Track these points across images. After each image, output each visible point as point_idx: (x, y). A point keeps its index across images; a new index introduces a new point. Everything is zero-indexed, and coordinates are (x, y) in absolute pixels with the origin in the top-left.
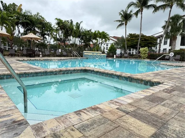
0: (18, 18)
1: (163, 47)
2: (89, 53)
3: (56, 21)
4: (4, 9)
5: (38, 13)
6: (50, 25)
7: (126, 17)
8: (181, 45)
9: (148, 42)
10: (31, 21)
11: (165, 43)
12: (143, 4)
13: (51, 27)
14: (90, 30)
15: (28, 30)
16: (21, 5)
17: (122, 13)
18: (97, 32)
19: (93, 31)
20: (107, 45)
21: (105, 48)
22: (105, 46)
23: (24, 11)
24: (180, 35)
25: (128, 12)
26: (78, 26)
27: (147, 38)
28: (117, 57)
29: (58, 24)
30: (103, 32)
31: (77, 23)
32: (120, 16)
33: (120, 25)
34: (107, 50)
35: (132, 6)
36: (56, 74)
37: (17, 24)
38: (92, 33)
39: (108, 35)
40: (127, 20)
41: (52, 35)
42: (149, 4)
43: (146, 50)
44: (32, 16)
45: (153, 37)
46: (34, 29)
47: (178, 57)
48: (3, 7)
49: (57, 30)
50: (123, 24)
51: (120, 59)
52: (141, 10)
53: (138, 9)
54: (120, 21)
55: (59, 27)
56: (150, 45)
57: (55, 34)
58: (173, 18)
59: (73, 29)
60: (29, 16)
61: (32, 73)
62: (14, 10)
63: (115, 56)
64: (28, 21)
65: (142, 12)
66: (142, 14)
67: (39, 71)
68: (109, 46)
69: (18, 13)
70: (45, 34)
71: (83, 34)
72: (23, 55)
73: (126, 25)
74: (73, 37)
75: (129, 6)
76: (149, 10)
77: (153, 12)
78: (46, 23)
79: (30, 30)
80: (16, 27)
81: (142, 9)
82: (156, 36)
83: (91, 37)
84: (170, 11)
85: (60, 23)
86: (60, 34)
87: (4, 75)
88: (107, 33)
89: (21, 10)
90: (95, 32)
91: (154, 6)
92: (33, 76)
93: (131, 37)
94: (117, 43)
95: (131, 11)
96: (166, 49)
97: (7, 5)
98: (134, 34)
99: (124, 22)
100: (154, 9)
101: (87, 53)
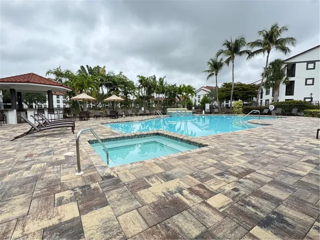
0: (102, 80)
1: (265, 97)
2: (173, 110)
3: (138, 79)
4: (89, 73)
5: (121, 72)
6: (133, 83)
7: (216, 67)
8: (286, 95)
9: (247, 92)
10: (114, 82)
11: (267, 93)
12: (234, 51)
13: (133, 86)
14: (175, 85)
15: (111, 90)
16: (105, 67)
17: (211, 62)
18: (182, 87)
19: (178, 86)
20: (199, 97)
21: (197, 101)
22: (197, 98)
23: (107, 73)
24: (283, 83)
25: (218, 61)
26: (161, 81)
27: (246, 87)
28: (206, 113)
29: (141, 81)
30: (189, 86)
31: (160, 79)
32: (209, 65)
33: (210, 76)
34: (199, 103)
35: (222, 54)
36: (132, 138)
37: (101, 85)
38: (177, 87)
39: (194, 89)
40: (217, 69)
41: (134, 94)
42: (242, 50)
43: (240, 103)
44: (114, 77)
45: (254, 85)
46: (117, 89)
47: (279, 110)
48: (89, 71)
49: (139, 88)
50: (213, 74)
51: (209, 115)
52: (232, 58)
53: (229, 57)
54: (209, 71)
55: (141, 84)
56: (250, 95)
57: (138, 92)
58: (272, 64)
59: (155, 85)
60: (111, 77)
61: (113, 138)
62: (98, 72)
63: (204, 111)
64: (111, 82)
65: (233, 60)
66: (233, 62)
67: (119, 136)
68: (202, 98)
69: (102, 75)
70: (128, 93)
71: (167, 90)
72: (107, 116)
73: (216, 75)
74: (157, 93)
75: (219, 54)
76: (241, 56)
77: (247, 58)
78: (128, 82)
79: (113, 90)
80: (100, 88)
81: (234, 57)
82: (257, 83)
83: (175, 92)
84: (268, 56)
85: (143, 80)
86: (143, 92)
87: (94, 141)
88: (194, 87)
89: (105, 71)
90: (180, 86)
91: (247, 52)
92: (114, 140)
93: (226, 87)
94: (210, 95)
95: (221, 59)
96: (268, 100)
97: (92, 68)
98: (229, 83)
99: (214, 72)
100: (248, 55)
101: (171, 110)
